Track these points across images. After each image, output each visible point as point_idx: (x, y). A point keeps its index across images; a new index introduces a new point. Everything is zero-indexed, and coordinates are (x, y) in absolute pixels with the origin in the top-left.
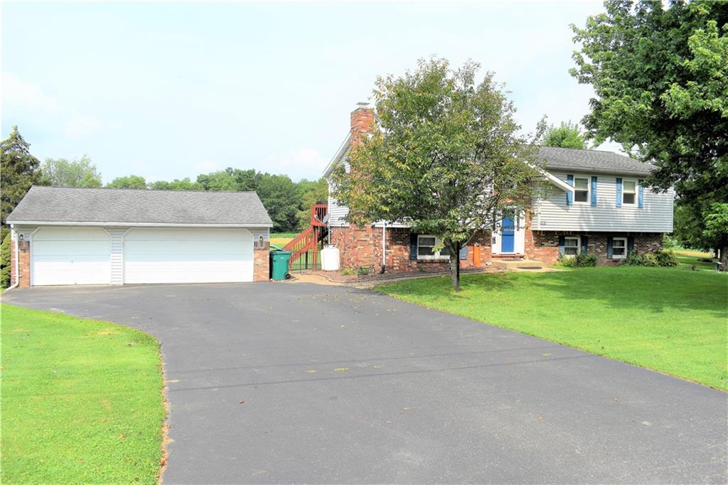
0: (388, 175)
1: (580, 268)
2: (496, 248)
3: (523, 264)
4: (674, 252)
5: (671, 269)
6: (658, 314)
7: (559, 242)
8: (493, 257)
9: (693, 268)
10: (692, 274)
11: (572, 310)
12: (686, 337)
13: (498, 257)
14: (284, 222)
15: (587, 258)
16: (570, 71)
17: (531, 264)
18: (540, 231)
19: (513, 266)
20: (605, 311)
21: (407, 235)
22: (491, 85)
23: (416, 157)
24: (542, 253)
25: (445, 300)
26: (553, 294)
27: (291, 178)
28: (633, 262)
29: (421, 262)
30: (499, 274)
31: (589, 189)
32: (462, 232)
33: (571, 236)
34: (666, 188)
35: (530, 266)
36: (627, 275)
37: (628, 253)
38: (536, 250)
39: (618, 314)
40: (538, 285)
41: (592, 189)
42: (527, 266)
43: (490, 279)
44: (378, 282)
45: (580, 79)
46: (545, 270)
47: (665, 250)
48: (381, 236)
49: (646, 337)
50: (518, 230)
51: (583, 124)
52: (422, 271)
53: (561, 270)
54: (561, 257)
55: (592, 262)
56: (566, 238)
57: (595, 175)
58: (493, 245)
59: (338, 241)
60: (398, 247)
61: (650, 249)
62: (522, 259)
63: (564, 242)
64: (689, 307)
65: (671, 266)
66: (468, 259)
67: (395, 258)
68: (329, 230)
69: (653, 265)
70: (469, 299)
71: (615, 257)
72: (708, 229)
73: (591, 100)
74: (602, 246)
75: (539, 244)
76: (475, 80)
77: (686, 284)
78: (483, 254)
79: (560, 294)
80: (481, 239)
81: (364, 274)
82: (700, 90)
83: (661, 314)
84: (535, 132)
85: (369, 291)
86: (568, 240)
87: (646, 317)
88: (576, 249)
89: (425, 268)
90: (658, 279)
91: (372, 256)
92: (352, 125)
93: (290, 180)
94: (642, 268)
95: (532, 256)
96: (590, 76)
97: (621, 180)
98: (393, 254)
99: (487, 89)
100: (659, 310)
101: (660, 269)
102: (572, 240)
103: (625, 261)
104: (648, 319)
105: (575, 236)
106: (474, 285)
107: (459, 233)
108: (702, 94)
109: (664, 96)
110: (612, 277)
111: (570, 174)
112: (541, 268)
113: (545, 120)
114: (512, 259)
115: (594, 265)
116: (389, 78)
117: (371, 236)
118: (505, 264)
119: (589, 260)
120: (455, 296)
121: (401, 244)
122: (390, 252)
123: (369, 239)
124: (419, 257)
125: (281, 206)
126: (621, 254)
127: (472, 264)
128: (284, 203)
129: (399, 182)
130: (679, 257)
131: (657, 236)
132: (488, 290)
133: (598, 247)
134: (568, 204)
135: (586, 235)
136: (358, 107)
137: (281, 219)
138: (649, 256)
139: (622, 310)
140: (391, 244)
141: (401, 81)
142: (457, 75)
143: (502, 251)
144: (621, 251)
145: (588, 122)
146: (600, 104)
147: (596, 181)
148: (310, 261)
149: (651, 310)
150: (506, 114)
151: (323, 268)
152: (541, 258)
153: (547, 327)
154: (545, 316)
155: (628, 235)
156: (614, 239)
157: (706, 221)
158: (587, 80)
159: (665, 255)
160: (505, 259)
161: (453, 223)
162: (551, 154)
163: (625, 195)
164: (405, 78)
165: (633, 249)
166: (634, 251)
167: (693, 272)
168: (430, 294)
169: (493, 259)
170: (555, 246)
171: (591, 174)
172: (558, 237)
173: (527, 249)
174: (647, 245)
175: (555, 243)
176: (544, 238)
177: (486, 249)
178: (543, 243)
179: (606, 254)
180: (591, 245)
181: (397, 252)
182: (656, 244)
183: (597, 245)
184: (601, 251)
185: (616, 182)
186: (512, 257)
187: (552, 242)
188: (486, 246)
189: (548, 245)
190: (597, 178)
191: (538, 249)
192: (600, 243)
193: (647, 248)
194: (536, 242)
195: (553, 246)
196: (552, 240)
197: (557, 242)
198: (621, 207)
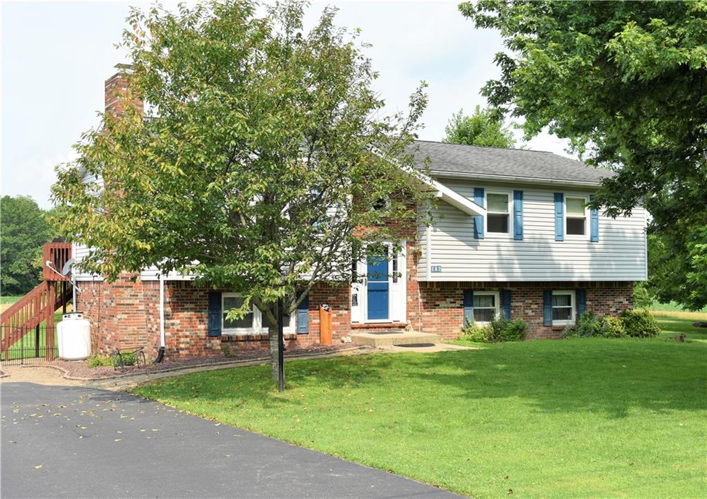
0: (148, 186)
1: (499, 343)
2: (359, 313)
3: (402, 339)
4: (650, 312)
5: (647, 341)
6: (619, 420)
7: (464, 300)
8: (353, 328)
9: (681, 339)
10: (680, 348)
11: (473, 417)
12: (661, 462)
13: (361, 328)
14: (24, 276)
15: (511, 326)
16: (461, 7)
17: (417, 338)
18: (432, 283)
19: (386, 344)
20: (530, 418)
21: (202, 293)
22: (333, 33)
23: (195, 152)
24: (436, 320)
25: (255, 407)
26: (446, 389)
27: (37, 203)
28: (586, 331)
29: (230, 339)
30: (360, 358)
31: (510, 211)
32: (281, 286)
33: (484, 290)
34: (630, 208)
35: (415, 342)
36: (574, 353)
37: (578, 316)
38: (426, 314)
39: (550, 422)
40: (423, 376)
41: (515, 211)
42: (410, 343)
43: (343, 366)
44: (146, 378)
45: (478, 21)
46: (440, 347)
47: (637, 310)
48: (157, 296)
49: (592, 467)
50: (395, 281)
51: (484, 95)
52: (229, 356)
53: (466, 348)
54: (468, 325)
55: (519, 332)
56: (476, 293)
57: (521, 189)
58: (353, 309)
59: (88, 306)
60: (186, 314)
61: (613, 309)
62: (403, 330)
63: (472, 301)
64: (670, 406)
65: (647, 336)
66: (311, 332)
67: (180, 334)
68: (75, 287)
69: (618, 335)
70: (299, 403)
71: (557, 323)
72: (695, 271)
73: (497, 55)
74: (535, 306)
75: (430, 304)
76: (304, 20)
77: (668, 365)
78: (336, 323)
79: (458, 390)
80: (331, 298)
81: (126, 364)
82: (673, 35)
83: (623, 420)
84: (407, 111)
85: (126, 395)
86: (480, 297)
87: (596, 428)
88: (493, 312)
89: (235, 350)
90: (625, 357)
91: (143, 331)
92: (106, 103)
93: (36, 205)
94: (599, 341)
95: (420, 324)
96: (494, 14)
97: (562, 195)
98: (179, 327)
99: (326, 39)
100: (621, 413)
101: (627, 342)
102: (486, 297)
103: (573, 330)
104: (600, 430)
105: (490, 290)
106: (314, 378)
107: (276, 287)
108: (675, 41)
109: (612, 44)
110: (549, 358)
111: (478, 187)
112: (433, 345)
113: (424, 91)
114: (386, 330)
115: (522, 338)
116: (154, 12)
117: (141, 296)
118: (374, 340)
119: (514, 330)
120: (275, 400)
121: (192, 309)
122: (173, 324)
123: (137, 302)
124: (225, 332)
125: (19, 248)
126: (567, 319)
127: (318, 341)
128: (25, 244)
129: (168, 198)
130: (659, 321)
131: (623, 287)
132: (337, 386)
133: (528, 307)
134: (476, 237)
135: (509, 288)
136: (116, 71)
137: (19, 271)
138: (612, 321)
139: (557, 415)
140: (175, 309)
141: (169, 18)
142: (273, 12)
143: (369, 318)
144: (565, 314)
145: (493, 93)
146: (512, 62)
147: (521, 199)
148: (42, 343)
149: (604, 414)
150: (359, 81)
151: (60, 355)
152: (434, 329)
153: (421, 453)
154: (423, 431)
155: (577, 286)
156: (554, 293)
157: (691, 257)
158: (489, 22)
159: (637, 318)
160: (373, 330)
161: (267, 271)
162: (450, 155)
163: (569, 220)
164: (177, 15)
165: (585, 309)
166: (587, 313)
167: (682, 344)
168: (232, 397)
169: (353, 331)
170: (458, 308)
171: (514, 187)
172: (462, 292)
173: (411, 314)
174: (608, 303)
175: (457, 302)
176: (438, 295)
177: (341, 315)
178: (437, 303)
179: (542, 318)
180: (517, 304)
181: (186, 324)
182: (621, 300)
183: (527, 303)
184: (534, 313)
185: (553, 199)
186: (385, 327)
187: (452, 300)
188: (341, 309)
189: (446, 305)
190: (524, 193)
191: (429, 314)
192: (531, 301)
193: (607, 307)
194: (425, 300)
195: (454, 308)
196: (451, 297)
197: (461, 300)
198: (562, 241)
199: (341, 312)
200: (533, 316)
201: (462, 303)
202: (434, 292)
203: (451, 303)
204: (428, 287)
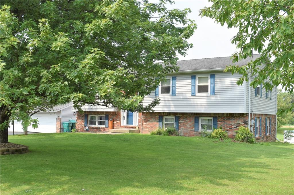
2: (125, 122)
7: (159, 119)
13: (124, 127)
21: (83, 115)
24: (148, 126)
29: (91, 128)
31: (171, 85)
33: (167, 116)
37: (214, 128)
41: (173, 85)
56: (164, 117)
57: (175, 76)
58: (122, 121)
63: (162, 120)
66: (109, 127)
67: (79, 125)
71: (202, 131)
74: (191, 123)
75: (146, 120)
78: (116, 125)
80: (115, 117)
95: (142, 127)
97: (195, 76)
102: (168, 118)
105: (170, 116)
121: (81, 119)
122: (77, 123)
124: (89, 126)
134: (156, 96)
135: (178, 115)
140: (78, 119)
143: (127, 124)
155: (212, 115)
156: (201, 118)
160: (127, 128)
163: (199, 86)
169: (121, 128)
170: (157, 122)
171: (172, 75)
172: (158, 116)
173: (139, 123)
174: (231, 123)
175: (156, 120)
176: (149, 117)
177: (117, 123)
178: (149, 120)
179: (194, 128)
180: (182, 122)
181: (80, 123)
182: (239, 122)
183: (186, 122)
184: (190, 126)
185: (191, 78)
186: (131, 127)
187: (154, 119)
188: (118, 121)
189: (152, 121)
190: (177, 77)
191: (146, 124)
192: (188, 121)
193: (230, 125)
194: (144, 119)
195: (155, 122)
196: (154, 118)
197: (158, 119)
198: (195, 95)
199: (117, 122)
200: (189, 127)
201: (158, 120)
202: (148, 116)
203: (154, 120)
204: (146, 114)
